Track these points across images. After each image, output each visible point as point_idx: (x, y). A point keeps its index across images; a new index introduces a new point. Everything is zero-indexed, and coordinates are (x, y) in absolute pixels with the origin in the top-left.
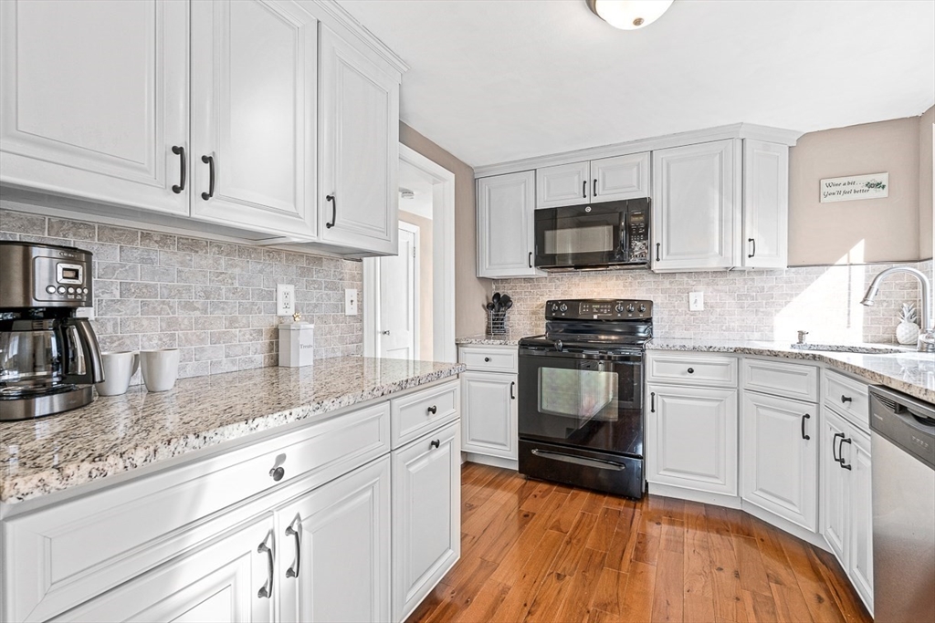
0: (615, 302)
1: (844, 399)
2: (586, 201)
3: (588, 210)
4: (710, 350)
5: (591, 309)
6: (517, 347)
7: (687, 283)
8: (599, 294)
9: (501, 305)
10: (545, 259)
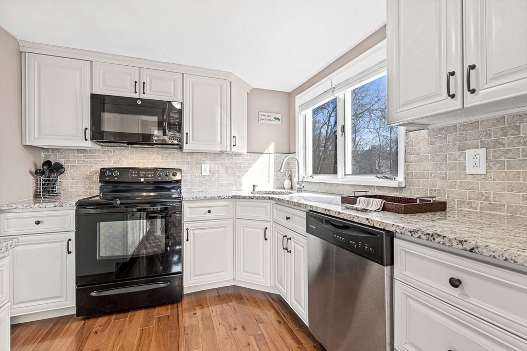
0: (156, 170)
1: (288, 218)
2: (137, 96)
3: (139, 102)
4: (220, 198)
5: (139, 174)
6: (75, 208)
7: (201, 159)
8: (144, 164)
9: (51, 171)
10: (98, 134)
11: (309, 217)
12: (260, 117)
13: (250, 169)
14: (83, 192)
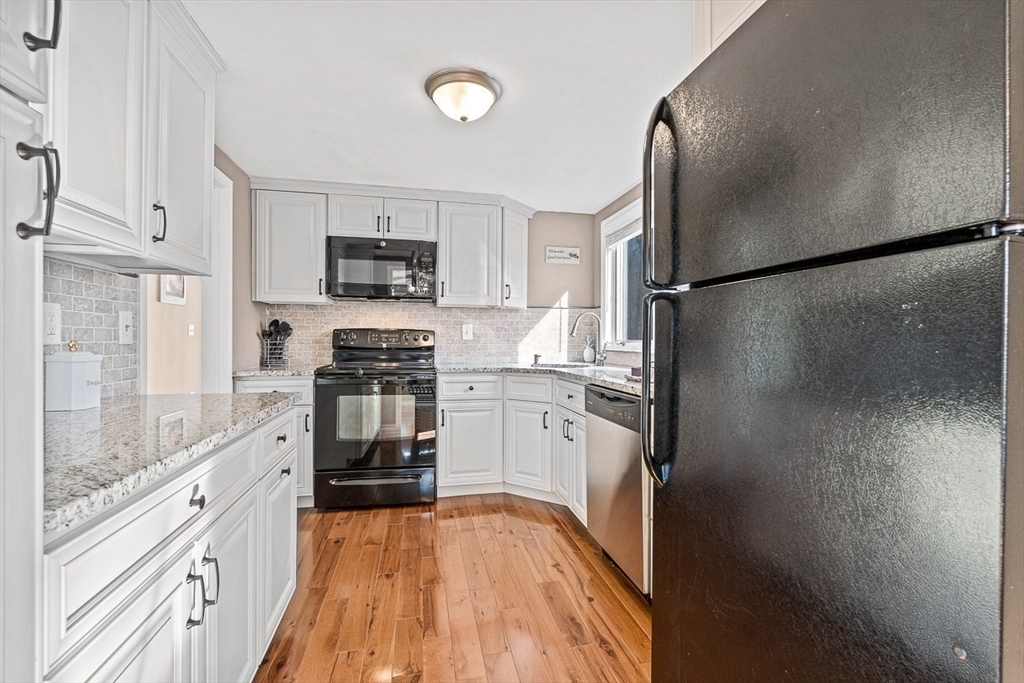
0: (401, 331)
1: (570, 397)
2: (379, 235)
3: (383, 244)
4: (485, 371)
5: (380, 338)
6: (313, 378)
7: (461, 317)
8: (386, 324)
9: (278, 333)
11: (589, 392)
12: (548, 254)
13: (531, 332)
14: (312, 360)
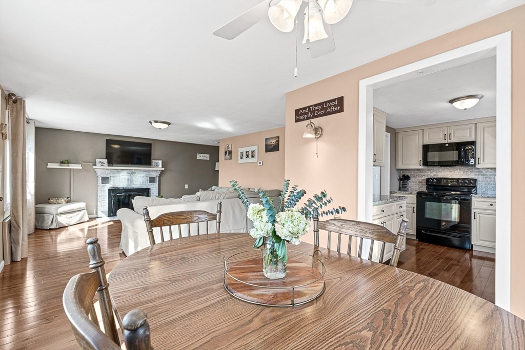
0: (458, 179)
2: (446, 142)
3: (447, 145)
5: (447, 181)
6: (416, 195)
8: (451, 176)
10: (426, 163)
14: (418, 189)
